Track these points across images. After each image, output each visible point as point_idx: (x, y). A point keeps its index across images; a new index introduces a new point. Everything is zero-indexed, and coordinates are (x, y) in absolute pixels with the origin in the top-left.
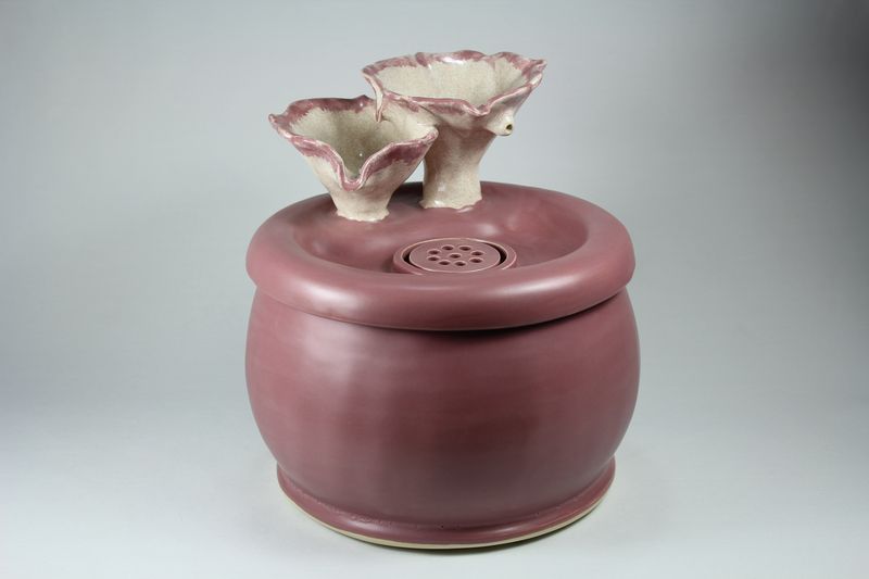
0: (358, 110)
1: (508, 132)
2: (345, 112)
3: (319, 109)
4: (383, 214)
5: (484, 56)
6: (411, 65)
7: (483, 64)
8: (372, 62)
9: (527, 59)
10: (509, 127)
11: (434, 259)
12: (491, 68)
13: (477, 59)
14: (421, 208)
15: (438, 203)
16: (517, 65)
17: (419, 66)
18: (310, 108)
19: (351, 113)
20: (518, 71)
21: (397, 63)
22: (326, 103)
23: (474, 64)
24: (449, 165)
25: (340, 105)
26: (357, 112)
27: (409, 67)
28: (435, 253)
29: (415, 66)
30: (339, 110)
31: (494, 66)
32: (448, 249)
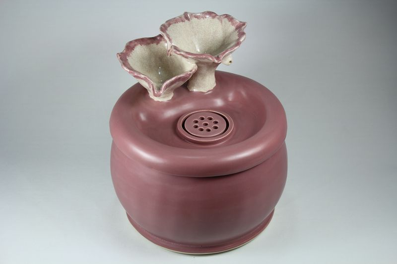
1: (230, 64)
2: (152, 45)
3: (139, 45)
4: (170, 98)
5: (216, 15)
6: (182, 21)
7: (216, 20)
9: (238, 20)
10: (230, 62)
11: (196, 127)
12: (220, 23)
13: (214, 17)
15: (195, 90)
16: (233, 24)
17: (186, 21)
18: (135, 45)
19: (154, 45)
20: (233, 28)
21: (175, 21)
22: (142, 41)
23: (212, 19)
25: (149, 41)
26: (157, 44)
27: (181, 23)
28: (196, 122)
29: (184, 22)
30: (149, 44)
31: (222, 22)
32: (202, 119)
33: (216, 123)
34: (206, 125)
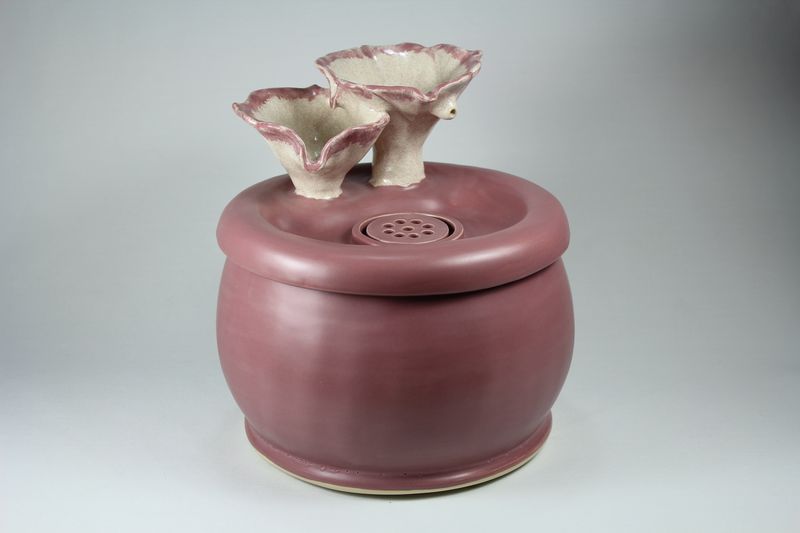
0: (311, 98)
1: (452, 115)
2: (300, 100)
3: (276, 98)
4: (337, 193)
5: (422, 47)
6: (358, 56)
7: (423, 55)
8: (323, 54)
9: (464, 49)
10: (453, 112)
11: (390, 232)
12: (430, 59)
13: (418, 51)
14: (371, 186)
15: (386, 182)
16: (455, 56)
17: (366, 58)
18: (268, 97)
19: (305, 101)
20: (457, 61)
21: (346, 55)
22: (282, 92)
23: (415, 55)
24: (397, 147)
25: (294, 94)
26: (310, 100)
27: (356, 58)
28: (389, 226)
29: (362, 58)
30: (294, 98)
31: (433, 57)
32: (401, 222)
33: (428, 227)
34: (409, 229)
